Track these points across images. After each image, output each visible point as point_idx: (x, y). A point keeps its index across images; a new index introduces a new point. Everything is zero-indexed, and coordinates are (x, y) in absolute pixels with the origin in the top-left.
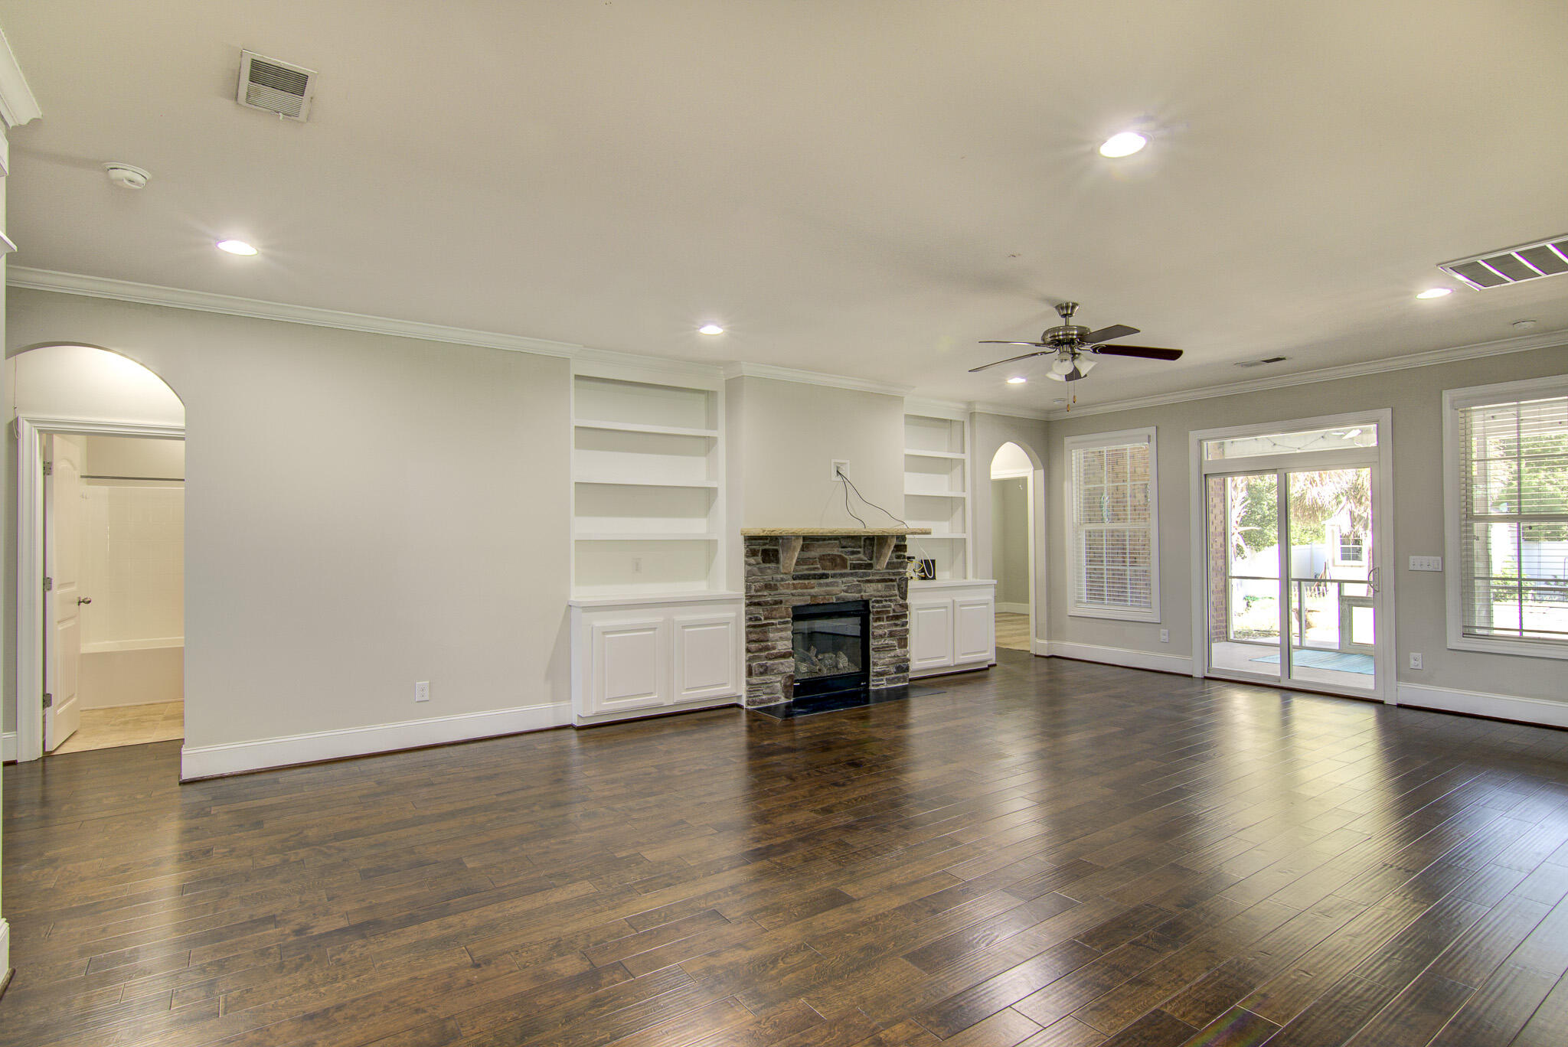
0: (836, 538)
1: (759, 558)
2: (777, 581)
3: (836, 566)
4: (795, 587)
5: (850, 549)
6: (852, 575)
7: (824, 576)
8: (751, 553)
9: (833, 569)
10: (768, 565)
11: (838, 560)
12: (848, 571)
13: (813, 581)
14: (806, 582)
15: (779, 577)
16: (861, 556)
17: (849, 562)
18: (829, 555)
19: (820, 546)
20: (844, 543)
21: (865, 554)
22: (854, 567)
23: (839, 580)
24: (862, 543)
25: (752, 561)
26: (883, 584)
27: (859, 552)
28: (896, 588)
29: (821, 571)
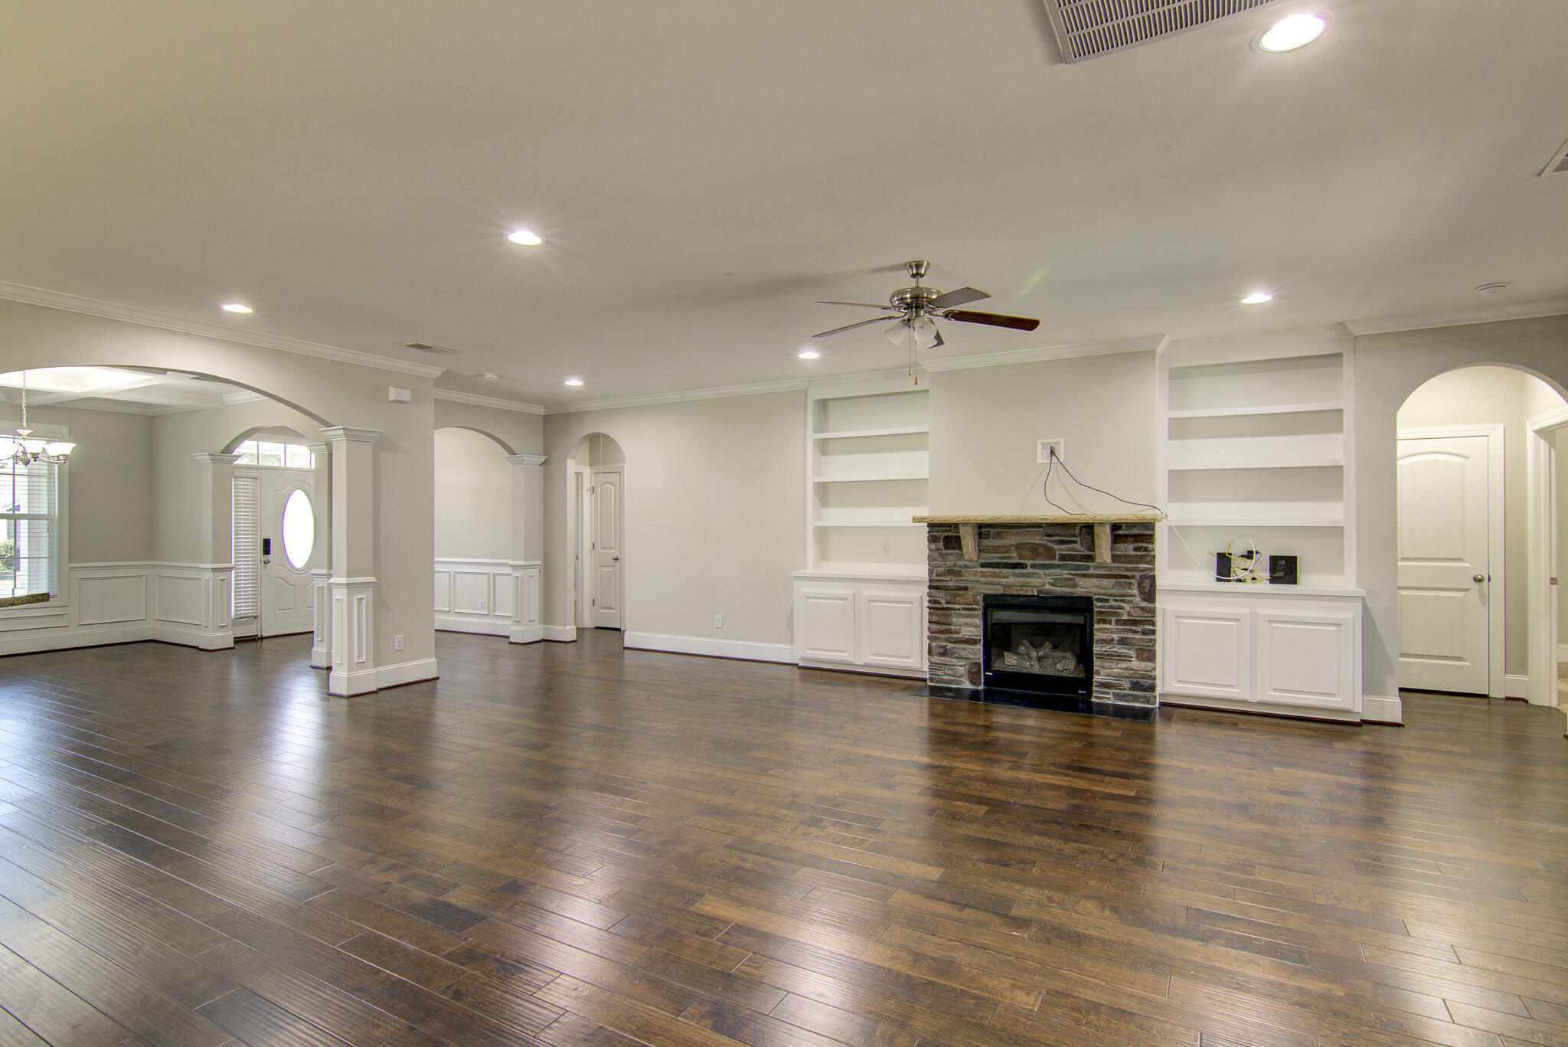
0: (1039, 526)
1: (941, 545)
2: (960, 567)
3: (1037, 556)
4: (984, 575)
5: (1058, 538)
6: (1059, 566)
7: (1022, 566)
8: (932, 539)
9: (1034, 559)
10: (950, 551)
11: (1041, 550)
12: (1056, 562)
13: (1005, 571)
14: (997, 570)
15: (961, 563)
16: (1078, 546)
17: (1058, 552)
18: (1028, 544)
19: (1017, 534)
20: (1051, 532)
21: (1082, 544)
22: (1063, 558)
23: (1041, 572)
24: (1077, 531)
25: (933, 546)
26: (1113, 581)
27: (1076, 542)
28: (1135, 586)
29: (1017, 561)
